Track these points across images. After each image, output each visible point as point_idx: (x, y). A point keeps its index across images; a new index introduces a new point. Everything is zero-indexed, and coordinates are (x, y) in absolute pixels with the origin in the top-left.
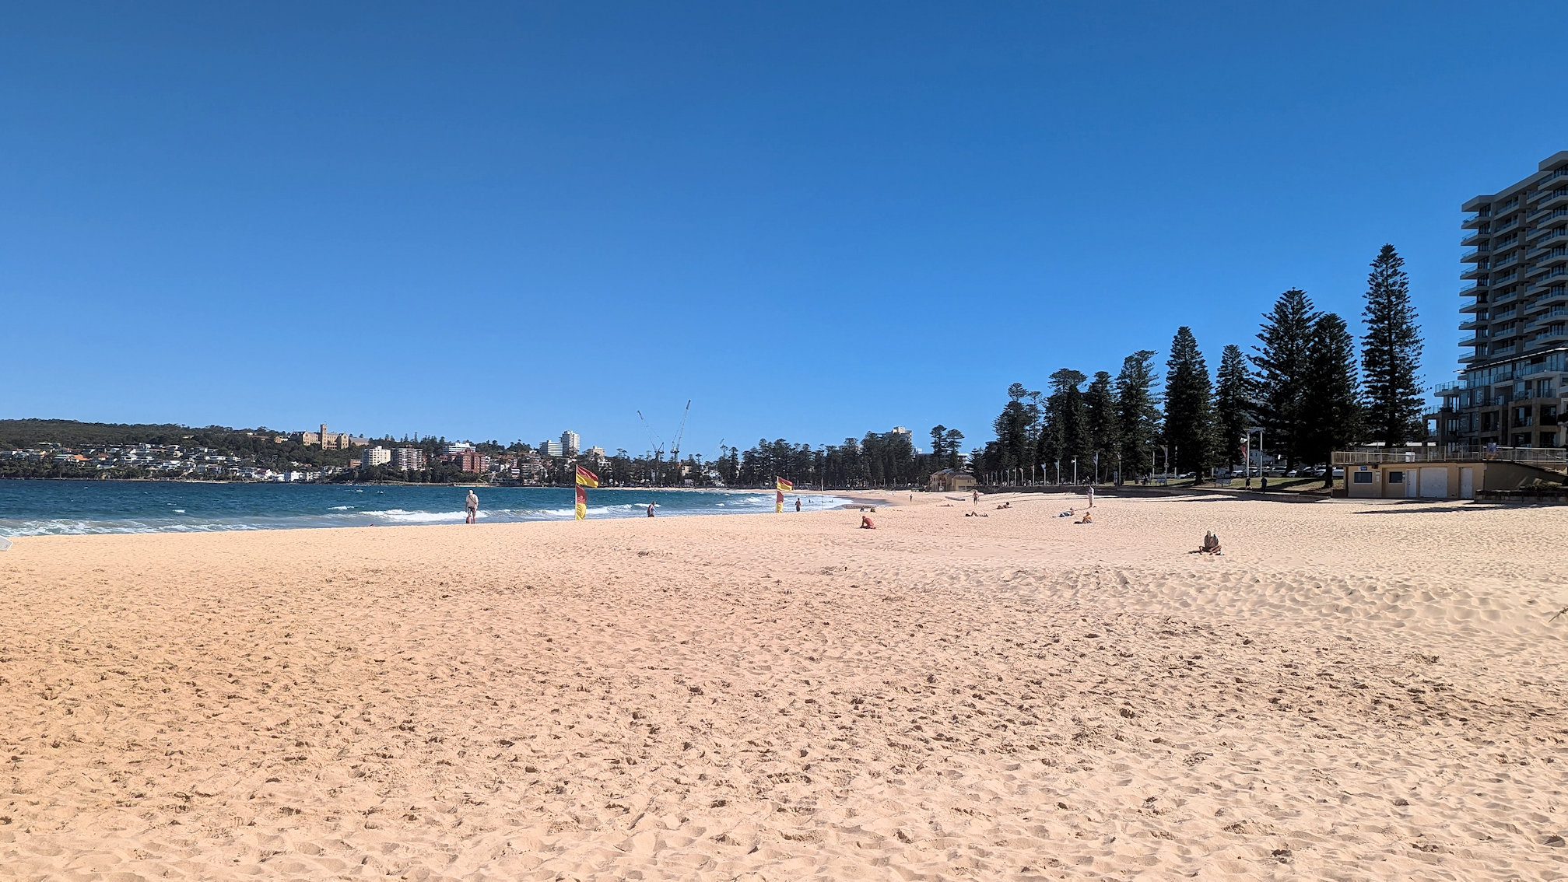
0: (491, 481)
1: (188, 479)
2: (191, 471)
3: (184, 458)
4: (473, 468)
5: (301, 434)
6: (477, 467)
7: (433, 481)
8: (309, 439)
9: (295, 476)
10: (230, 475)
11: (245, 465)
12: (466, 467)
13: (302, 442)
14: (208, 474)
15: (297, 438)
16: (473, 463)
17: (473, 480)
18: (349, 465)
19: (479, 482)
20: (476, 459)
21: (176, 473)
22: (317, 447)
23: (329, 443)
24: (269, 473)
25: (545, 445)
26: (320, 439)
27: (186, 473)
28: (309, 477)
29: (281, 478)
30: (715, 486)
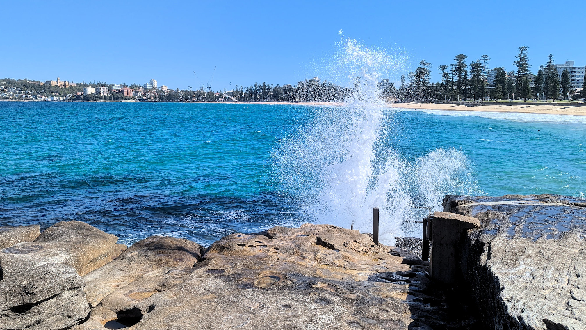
0: (136, 100)
1: (12, 100)
2: (13, 97)
3: (9, 91)
4: (128, 95)
5: (50, 82)
6: (130, 94)
7: (114, 100)
8: (54, 84)
9: (55, 98)
10: (29, 98)
11: (34, 94)
12: (126, 94)
13: (51, 85)
14: (20, 98)
15: (49, 83)
16: (128, 92)
17: (129, 99)
18: (77, 94)
19: (131, 100)
20: (129, 91)
21: (8, 98)
22: (57, 86)
23: (61, 85)
24: (44, 97)
25: (146, 85)
26: (57, 83)
27: (11, 98)
28: (61, 99)
29: (49, 99)
30: (233, 101)
